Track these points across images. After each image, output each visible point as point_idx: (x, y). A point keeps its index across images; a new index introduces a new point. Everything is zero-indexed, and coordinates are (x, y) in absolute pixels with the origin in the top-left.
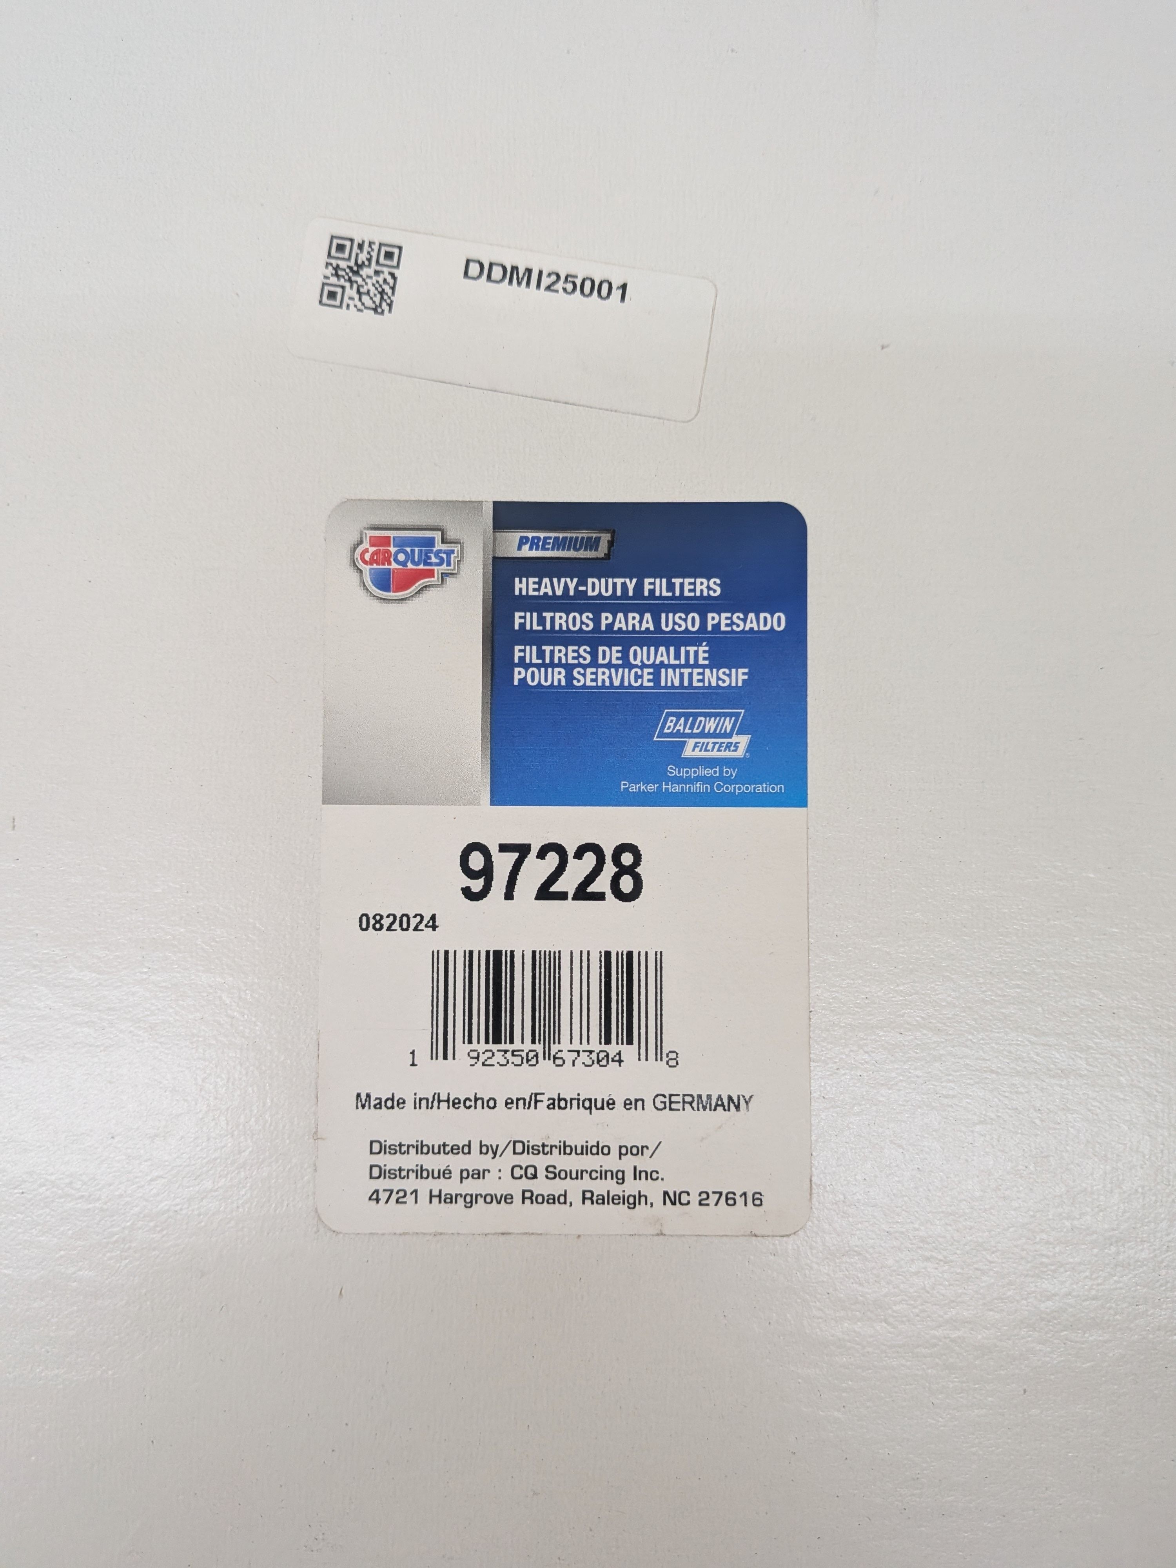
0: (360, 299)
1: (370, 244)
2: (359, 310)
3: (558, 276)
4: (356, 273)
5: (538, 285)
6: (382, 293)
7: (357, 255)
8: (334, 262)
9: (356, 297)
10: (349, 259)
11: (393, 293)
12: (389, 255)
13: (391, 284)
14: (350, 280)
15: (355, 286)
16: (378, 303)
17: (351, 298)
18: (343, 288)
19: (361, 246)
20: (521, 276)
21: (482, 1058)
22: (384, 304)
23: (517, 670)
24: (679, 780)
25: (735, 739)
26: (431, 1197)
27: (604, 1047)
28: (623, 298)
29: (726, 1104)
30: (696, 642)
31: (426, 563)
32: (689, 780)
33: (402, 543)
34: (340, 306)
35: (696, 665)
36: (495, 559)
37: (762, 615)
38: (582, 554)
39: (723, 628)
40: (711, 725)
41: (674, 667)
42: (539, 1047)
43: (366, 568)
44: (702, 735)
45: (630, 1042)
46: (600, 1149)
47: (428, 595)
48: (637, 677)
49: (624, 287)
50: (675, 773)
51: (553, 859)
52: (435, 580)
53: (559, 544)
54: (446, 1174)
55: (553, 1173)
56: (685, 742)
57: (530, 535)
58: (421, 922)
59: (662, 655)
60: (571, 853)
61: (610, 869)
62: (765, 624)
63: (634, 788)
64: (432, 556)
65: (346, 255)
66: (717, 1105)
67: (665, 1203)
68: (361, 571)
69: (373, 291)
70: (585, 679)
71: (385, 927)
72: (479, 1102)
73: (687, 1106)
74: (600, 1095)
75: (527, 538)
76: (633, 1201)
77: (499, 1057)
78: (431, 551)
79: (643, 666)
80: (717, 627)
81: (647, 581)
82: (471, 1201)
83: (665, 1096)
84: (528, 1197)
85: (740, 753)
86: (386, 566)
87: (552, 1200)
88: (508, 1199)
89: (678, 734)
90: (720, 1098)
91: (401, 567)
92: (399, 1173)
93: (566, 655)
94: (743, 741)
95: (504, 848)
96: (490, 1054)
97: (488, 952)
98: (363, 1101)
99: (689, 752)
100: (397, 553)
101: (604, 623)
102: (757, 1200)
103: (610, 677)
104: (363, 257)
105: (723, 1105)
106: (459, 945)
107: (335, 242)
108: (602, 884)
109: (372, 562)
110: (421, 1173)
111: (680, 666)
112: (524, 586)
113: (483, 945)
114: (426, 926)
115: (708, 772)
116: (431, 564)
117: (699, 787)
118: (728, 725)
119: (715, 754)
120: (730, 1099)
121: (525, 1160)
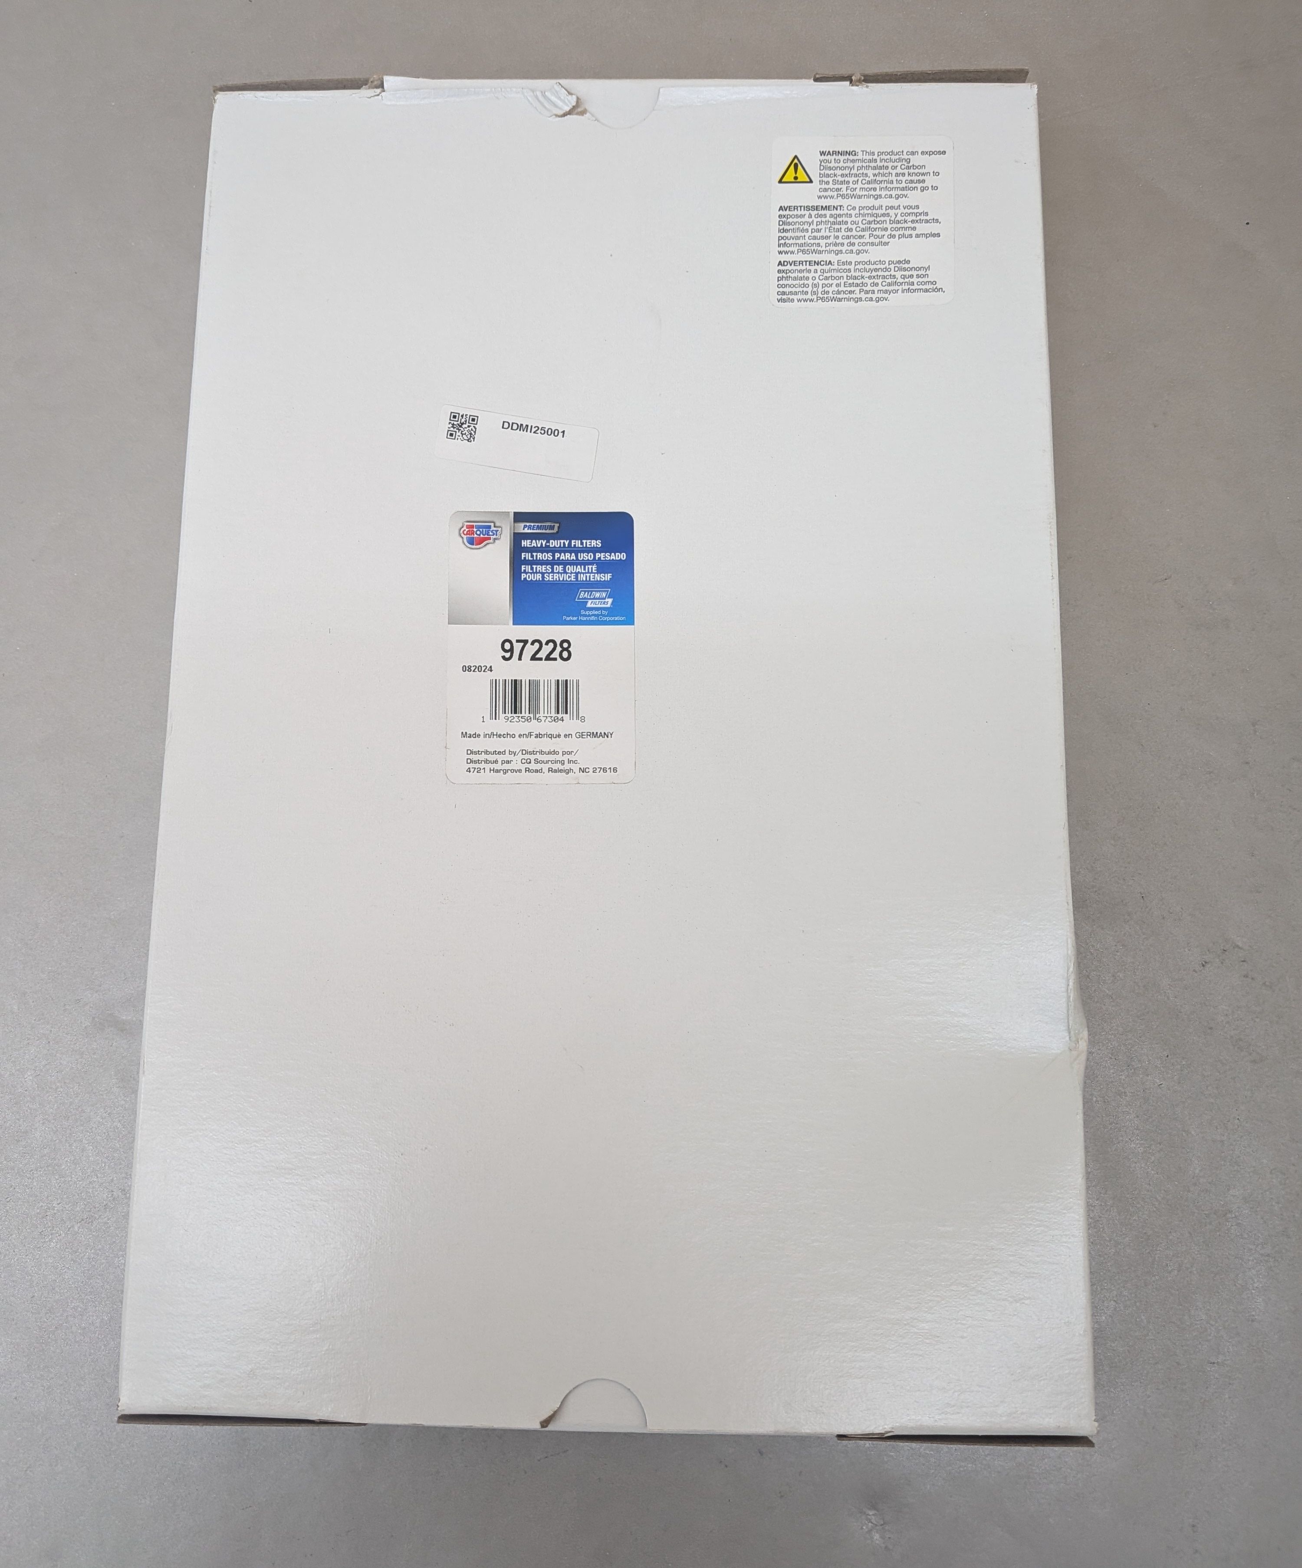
0: (462, 436)
1: (466, 415)
2: (462, 440)
3: (538, 428)
4: (461, 426)
5: (531, 432)
6: (471, 434)
7: (461, 419)
8: (452, 422)
9: (461, 435)
10: (458, 421)
11: (475, 434)
12: (473, 420)
13: (474, 430)
14: (458, 429)
15: (460, 431)
16: (469, 437)
17: (459, 436)
18: (456, 432)
19: (462, 416)
20: (524, 427)
21: (510, 719)
22: (471, 439)
23: (523, 574)
24: (585, 616)
25: (606, 600)
26: (490, 770)
27: (556, 715)
28: (563, 436)
29: (603, 735)
30: (592, 564)
31: (488, 535)
32: (589, 616)
33: (479, 527)
34: (455, 439)
35: (592, 572)
36: (514, 533)
37: (617, 554)
38: (548, 531)
39: (602, 559)
40: (598, 595)
41: (583, 573)
42: (532, 715)
43: (465, 537)
44: (594, 599)
45: (566, 713)
46: (555, 753)
47: (488, 546)
48: (569, 577)
49: (563, 432)
50: (584, 613)
51: (537, 645)
52: (491, 541)
53: (539, 528)
54: (496, 762)
55: (537, 761)
56: (588, 602)
57: (528, 524)
58: (486, 669)
59: (579, 569)
60: (544, 643)
61: (559, 649)
62: (618, 557)
63: (568, 619)
64: (490, 532)
65: (457, 419)
66: (600, 736)
67: (580, 772)
68: (463, 538)
69: (467, 433)
70: (549, 578)
71: (472, 670)
72: (509, 736)
73: (588, 736)
74: (555, 733)
75: (527, 526)
76: (568, 772)
77: (516, 719)
78: (490, 530)
79: (571, 573)
80: (600, 558)
81: (573, 541)
82: (505, 772)
83: (580, 733)
84: (528, 770)
85: (609, 605)
86: (472, 536)
87: (537, 771)
88: (520, 771)
89: (585, 599)
90: (601, 733)
91: (478, 536)
92: (478, 762)
93: (542, 569)
94: (610, 601)
95: (518, 641)
96: (513, 718)
97: (512, 680)
98: (464, 735)
99: (589, 605)
100: (477, 531)
101: (556, 557)
102: (615, 770)
103: (559, 577)
104: (463, 420)
105: (602, 736)
106: (501, 678)
107: (452, 414)
108: (556, 654)
109: (467, 534)
110: (486, 761)
111: (586, 573)
112: (525, 543)
113: (510, 677)
114: (488, 670)
115: (596, 613)
116: (490, 535)
117: (593, 618)
118: (604, 595)
119: (599, 606)
120: (605, 733)
121: (527, 756)
